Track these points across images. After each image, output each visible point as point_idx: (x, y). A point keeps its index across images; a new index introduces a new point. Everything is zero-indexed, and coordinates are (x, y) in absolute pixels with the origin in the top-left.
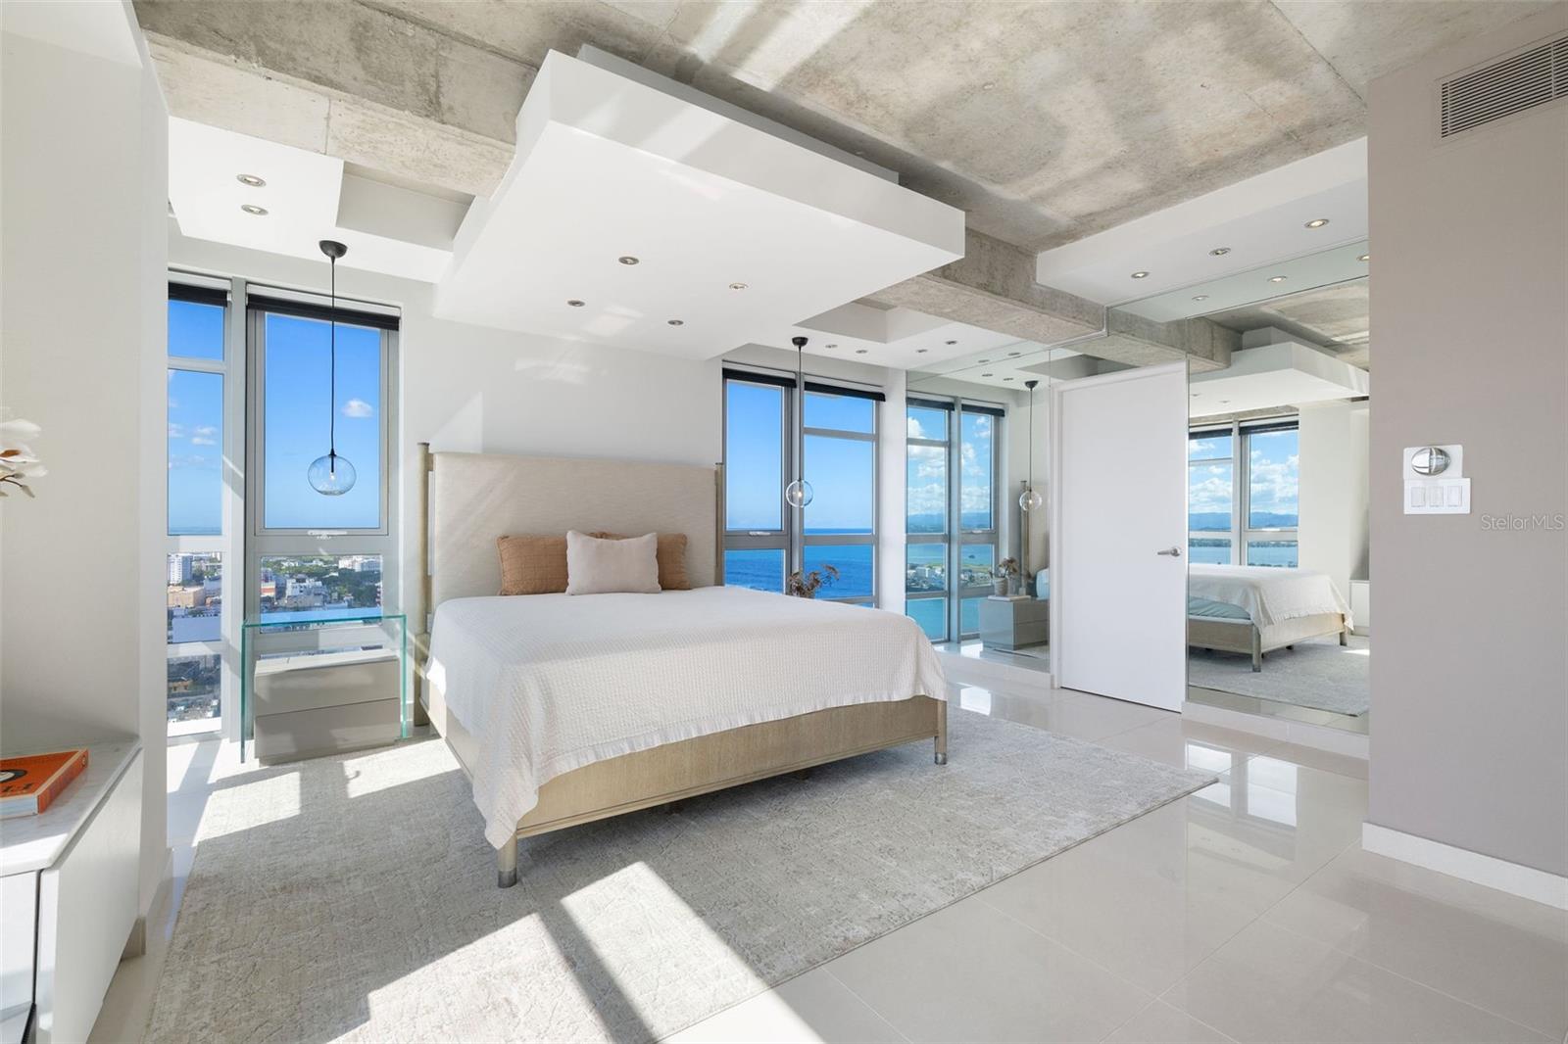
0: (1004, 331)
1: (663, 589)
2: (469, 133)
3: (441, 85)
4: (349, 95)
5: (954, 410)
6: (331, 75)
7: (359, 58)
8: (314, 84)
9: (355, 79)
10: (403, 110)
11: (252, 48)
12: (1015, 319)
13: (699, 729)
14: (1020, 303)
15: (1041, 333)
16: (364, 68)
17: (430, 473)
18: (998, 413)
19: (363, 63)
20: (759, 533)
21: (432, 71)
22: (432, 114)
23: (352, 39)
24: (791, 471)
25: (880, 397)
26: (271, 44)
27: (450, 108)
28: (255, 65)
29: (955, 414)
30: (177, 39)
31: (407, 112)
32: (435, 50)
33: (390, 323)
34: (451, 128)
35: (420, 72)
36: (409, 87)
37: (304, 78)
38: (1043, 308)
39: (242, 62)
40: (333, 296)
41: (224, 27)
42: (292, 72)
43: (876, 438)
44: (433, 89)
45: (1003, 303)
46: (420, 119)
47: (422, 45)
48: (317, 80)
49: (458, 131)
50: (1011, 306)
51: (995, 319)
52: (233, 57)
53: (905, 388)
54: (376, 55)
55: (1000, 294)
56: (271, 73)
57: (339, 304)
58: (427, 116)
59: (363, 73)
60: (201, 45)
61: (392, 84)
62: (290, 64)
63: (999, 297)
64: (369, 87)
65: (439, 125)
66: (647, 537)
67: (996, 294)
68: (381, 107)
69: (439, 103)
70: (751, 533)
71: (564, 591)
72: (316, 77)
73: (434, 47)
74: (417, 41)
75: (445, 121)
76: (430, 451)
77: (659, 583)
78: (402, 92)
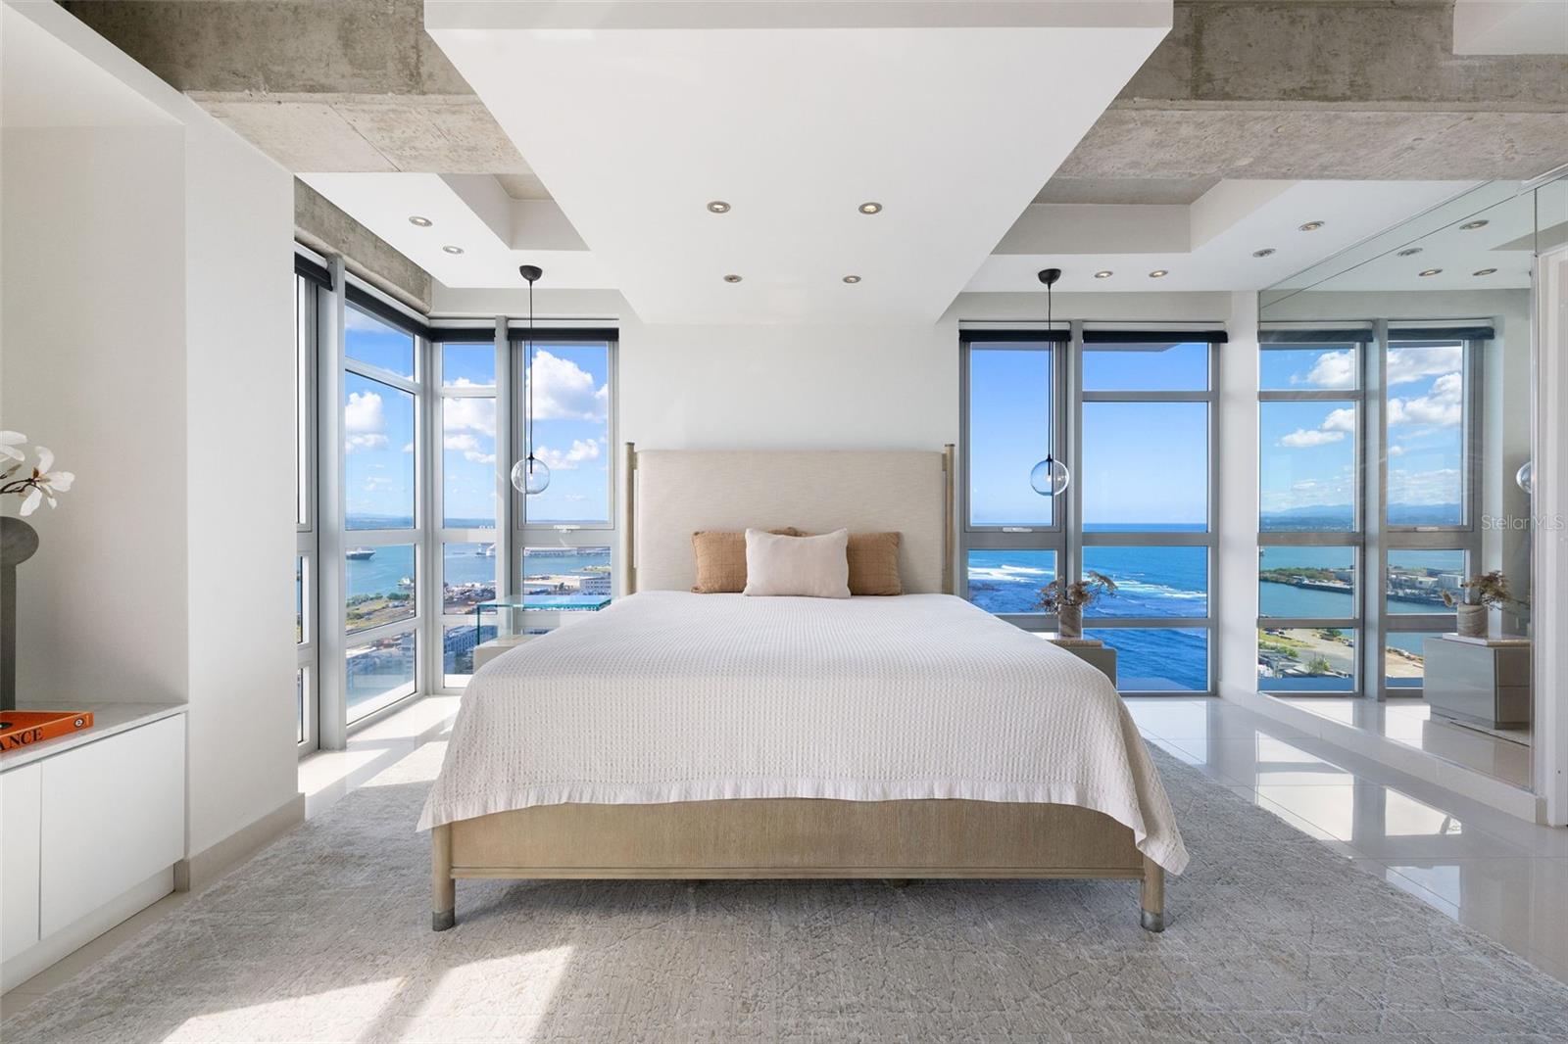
0: (1397, 175)
1: (853, 594)
2: (451, 97)
3: (421, 51)
4: (340, 95)
5: (1372, 341)
6: (323, 81)
7: (346, 55)
8: (311, 94)
9: (343, 76)
10: (386, 93)
11: (261, 78)
12: (1409, 141)
13: (737, 789)
14: (1405, 104)
15: (1498, 157)
16: (351, 62)
17: (635, 471)
18: (1479, 336)
19: (349, 59)
20: (1015, 529)
21: (412, 43)
22: (413, 87)
23: (339, 38)
24: (1063, 451)
25: (1219, 338)
26: (276, 69)
27: (430, 75)
28: (264, 93)
29: (1374, 347)
30: (207, 90)
31: (390, 94)
32: (413, 19)
33: (611, 335)
34: (433, 96)
35: (401, 47)
36: (390, 65)
37: (302, 91)
38: (1476, 99)
39: (256, 95)
40: (531, 319)
41: (240, 67)
42: (291, 89)
43: (1214, 397)
44: (413, 61)
45: (1358, 113)
46: (404, 97)
47: (402, 18)
48: (312, 89)
49: (440, 97)
50: (1382, 116)
51: (1362, 152)
52: (247, 91)
53: (1256, 319)
54: (360, 45)
55: (1344, 98)
56: (278, 96)
57: (537, 325)
58: (409, 92)
59: (349, 67)
60: (224, 89)
61: (376, 69)
62: (290, 82)
63: (1348, 104)
64: (356, 80)
65: (421, 97)
66: (835, 534)
67: (1336, 99)
68: (367, 97)
69: (419, 74)
70: (1005, 530)
71: (741, 592)
72: (311, 86)
73: (414, 16)
74: (397, 16)
75: (425, 90)
76: (635, 451)
77: (849, 586)
78: (385, 75)
